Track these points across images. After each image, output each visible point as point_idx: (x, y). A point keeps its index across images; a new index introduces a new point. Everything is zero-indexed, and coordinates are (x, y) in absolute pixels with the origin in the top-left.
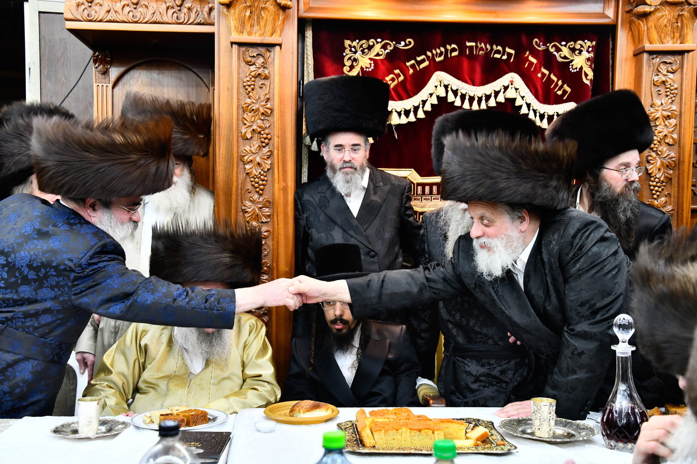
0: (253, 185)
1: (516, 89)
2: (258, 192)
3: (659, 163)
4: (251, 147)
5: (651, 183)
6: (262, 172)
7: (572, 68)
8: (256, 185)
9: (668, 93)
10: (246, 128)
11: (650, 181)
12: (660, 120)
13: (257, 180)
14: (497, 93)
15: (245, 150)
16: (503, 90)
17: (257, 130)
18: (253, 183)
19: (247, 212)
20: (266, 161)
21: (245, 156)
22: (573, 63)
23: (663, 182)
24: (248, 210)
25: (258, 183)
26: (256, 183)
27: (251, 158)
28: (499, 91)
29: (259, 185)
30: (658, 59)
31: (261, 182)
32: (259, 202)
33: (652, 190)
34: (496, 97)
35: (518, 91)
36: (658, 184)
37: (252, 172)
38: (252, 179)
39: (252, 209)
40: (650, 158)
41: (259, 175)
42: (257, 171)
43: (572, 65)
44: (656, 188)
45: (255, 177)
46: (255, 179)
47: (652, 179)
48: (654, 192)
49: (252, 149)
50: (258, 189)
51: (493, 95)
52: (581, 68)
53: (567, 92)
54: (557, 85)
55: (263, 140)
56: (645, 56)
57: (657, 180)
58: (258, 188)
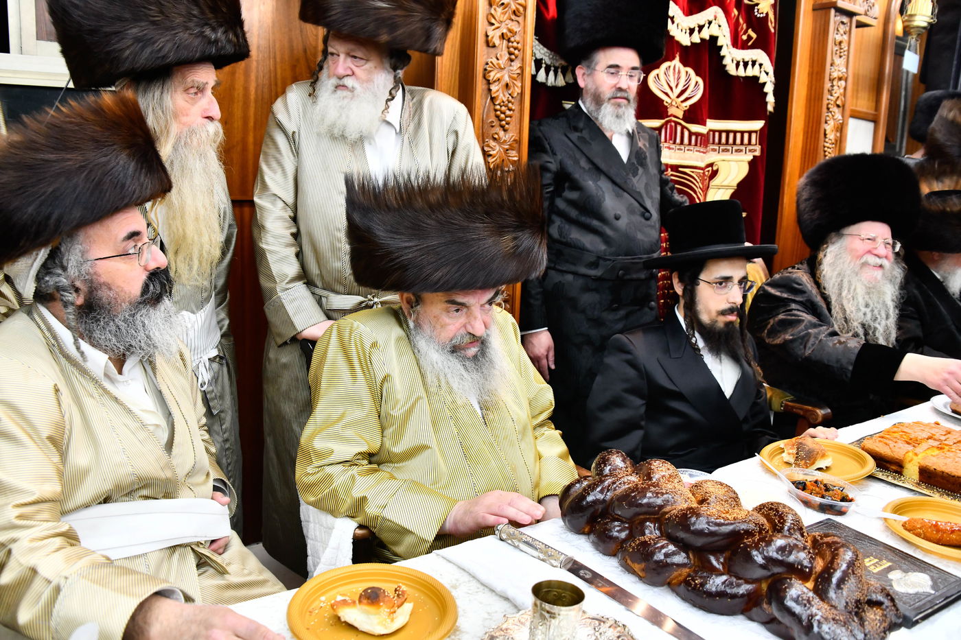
0: (497, 117)
1: (720, 26)
2: (502, 127)
3: (833, 123)
4: (498, 59)
5: (826, 144)
6: (510, 98)
7: (758, 12)
8: (503, 116)
9: (842, 54)
10: (494, 30)
11: (825, 141)
12: (836, 80)
13: (503, 108)
14: (701, 28)
15: (491, 62)
16: (707, 25)
17: (507, 35)
18: (498, 113)
19: (491, 155)
20: (515, 82)
21: (491, 71)
22: (759, 7)
23: (833, 144)
24: (491, 153)
25: (504, 113)
26: (502, 113)
27: (498, 75)
28: (704, 26)
29: (506, 117)
30: (839, 18)
31: (508, 113)
32: (505, 141)
33: (825, 151)
34: (700, 31)
35: (721, 28)
36: (830, 146)
37: (498, 96)
38: (498, 107)
39: (496, 151)
40: (828, 118)
41: (507, 102)
42: (504, 96)
43: (758, 10)
44: (829, 150)
45: (502, 104)
46: (501, 106)
47: (827, 140)
48: (827, 153)
49: (500, 62)
50: (504, 123)
51: (697, 29)
52: (767, 14)
53: (752, 38)
54: (742, 28)
55: (512, 49)
56: (833, 11)
57: (830, 142)
58: (504, 120)
